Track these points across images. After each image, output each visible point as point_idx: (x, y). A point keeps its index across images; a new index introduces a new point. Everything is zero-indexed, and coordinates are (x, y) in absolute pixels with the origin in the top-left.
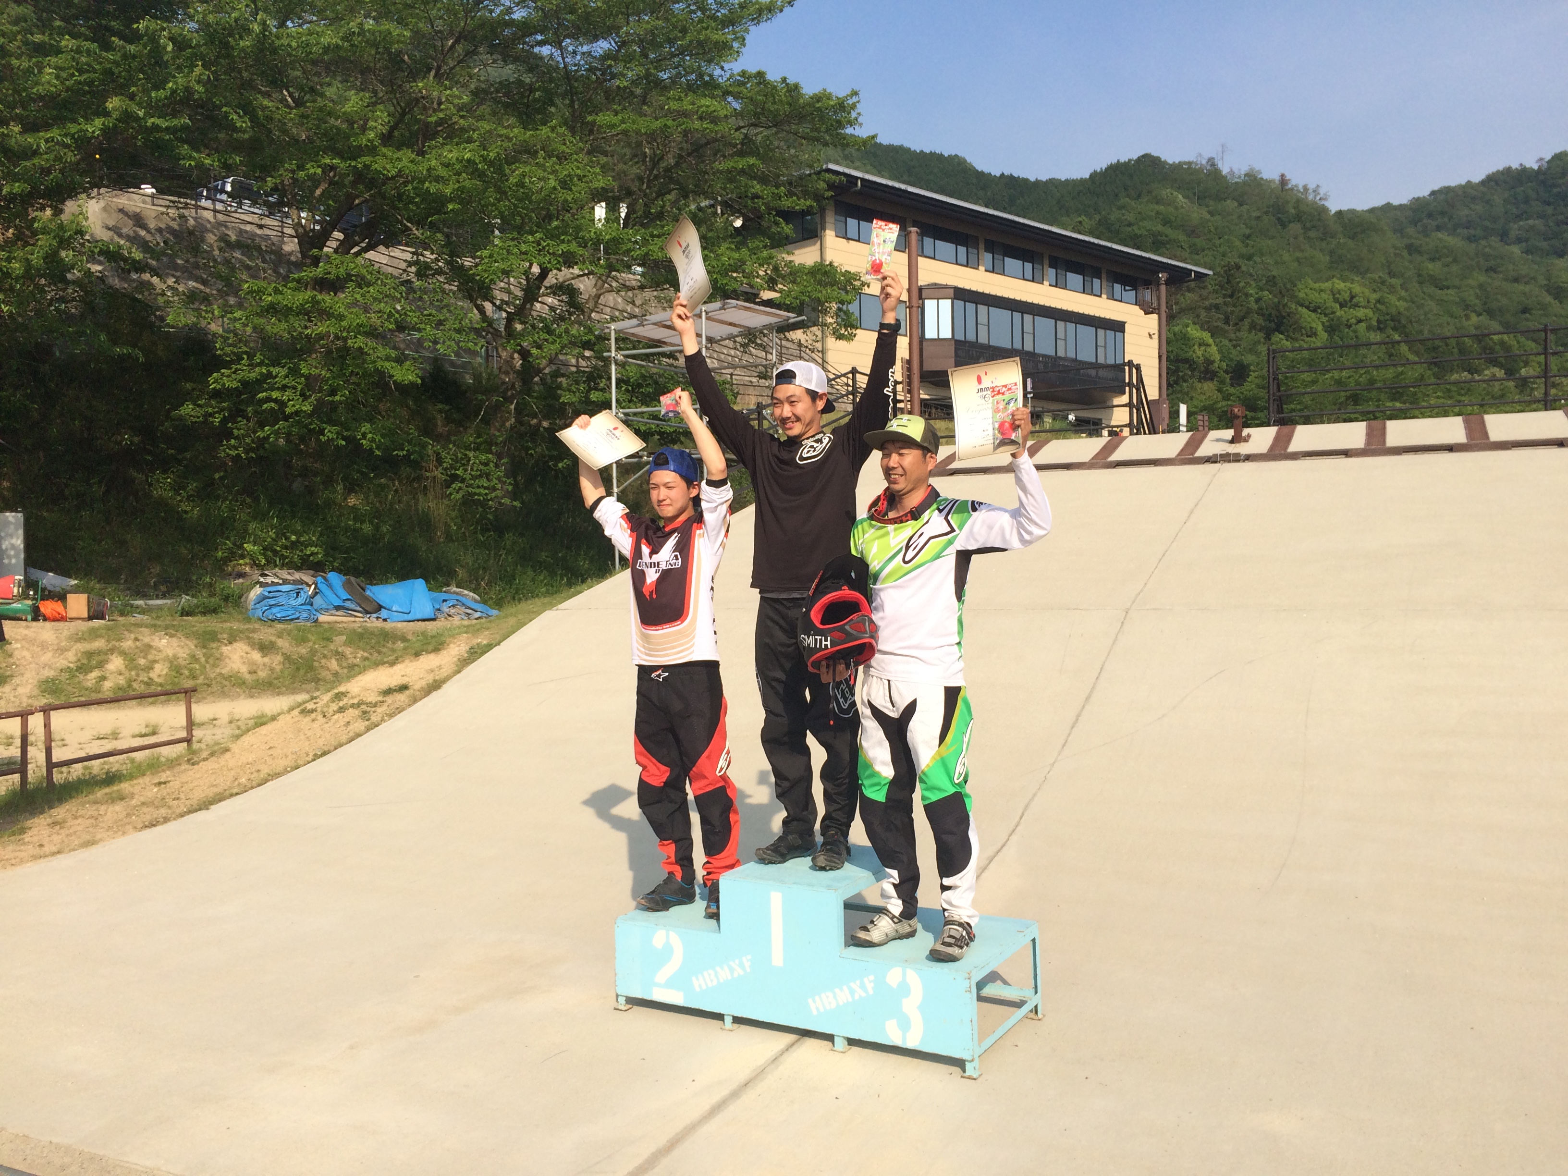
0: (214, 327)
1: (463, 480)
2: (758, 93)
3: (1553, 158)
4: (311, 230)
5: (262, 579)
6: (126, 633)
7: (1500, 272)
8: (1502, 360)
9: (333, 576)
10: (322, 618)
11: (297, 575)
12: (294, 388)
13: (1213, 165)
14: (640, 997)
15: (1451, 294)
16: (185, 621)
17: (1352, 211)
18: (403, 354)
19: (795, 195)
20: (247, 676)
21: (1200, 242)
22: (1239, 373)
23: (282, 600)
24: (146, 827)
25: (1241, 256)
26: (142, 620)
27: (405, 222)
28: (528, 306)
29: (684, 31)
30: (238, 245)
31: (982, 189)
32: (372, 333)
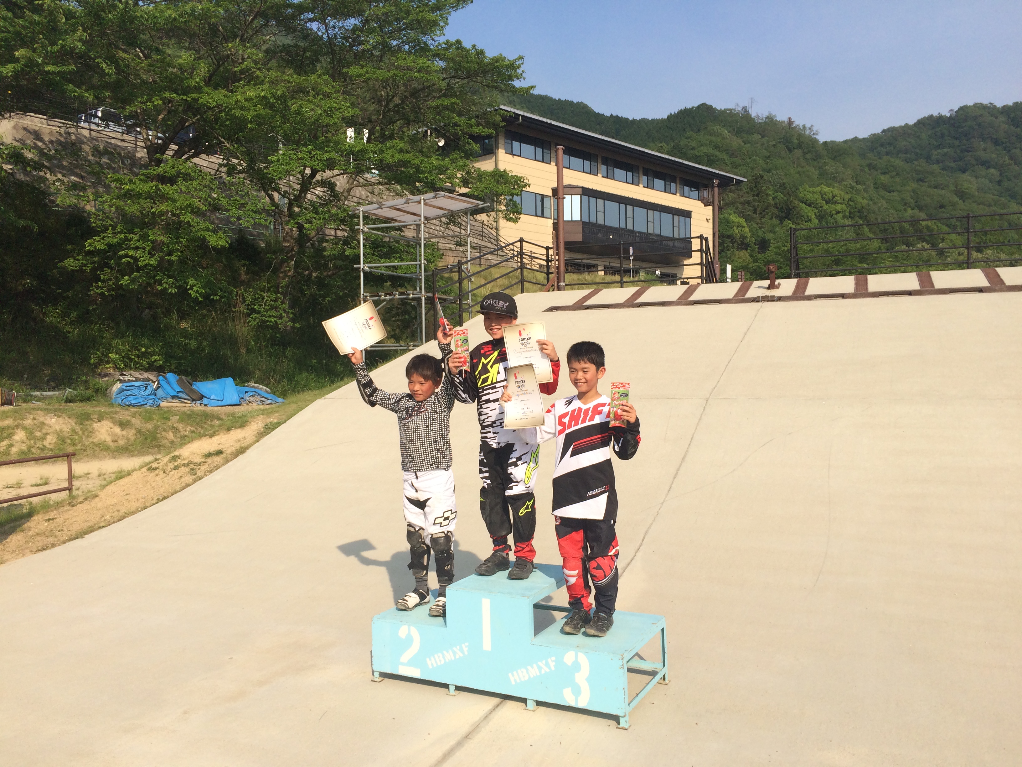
0: (88, 208)
1: (259, 312)
2: (457, 55)
3: (959, 109)
4: (156, 144)
5: (121, 378)
6: (27, 414)
7: (926, 182)
8: (927, 237)
9: (170, 376)
10: (163, 404)
11: (146, 375)
12: (144, 248)
13: (746, 111)
14: (390, 672)
15: (895, 196)
16: (68, 406)
17: (833, 142)
18: (218, 227)
19: (481, 125)
20: (112, 444)
21: (738, 160)
22: (763, 245)
23: (135, 392)
24: (39, 550)
25: (764, 170)
26: (39, 405)
27: (220, 138)
28: (303, 195)
29: (408, 13)
30: (106, 152)
31: (599, 124)
32: (196, 212)
